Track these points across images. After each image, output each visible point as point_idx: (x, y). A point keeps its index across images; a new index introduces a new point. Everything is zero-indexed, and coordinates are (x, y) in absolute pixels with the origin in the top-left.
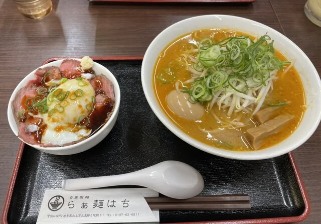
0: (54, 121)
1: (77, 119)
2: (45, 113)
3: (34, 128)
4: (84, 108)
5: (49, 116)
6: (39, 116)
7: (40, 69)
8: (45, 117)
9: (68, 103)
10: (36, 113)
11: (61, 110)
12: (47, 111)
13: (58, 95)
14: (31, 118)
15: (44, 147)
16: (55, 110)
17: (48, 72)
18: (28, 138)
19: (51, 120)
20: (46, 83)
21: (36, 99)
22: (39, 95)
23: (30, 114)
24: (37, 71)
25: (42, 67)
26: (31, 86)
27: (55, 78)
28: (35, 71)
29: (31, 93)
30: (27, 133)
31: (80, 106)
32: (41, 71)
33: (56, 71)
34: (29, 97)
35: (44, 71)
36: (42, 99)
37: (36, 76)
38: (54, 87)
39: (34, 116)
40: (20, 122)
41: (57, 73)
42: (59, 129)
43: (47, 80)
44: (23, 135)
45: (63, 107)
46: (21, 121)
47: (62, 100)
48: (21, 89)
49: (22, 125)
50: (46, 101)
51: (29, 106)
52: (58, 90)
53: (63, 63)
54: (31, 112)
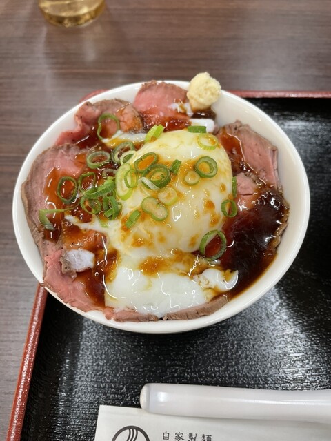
0: (138, 243)
1: (199, 241)
2: (111, 218)
3: (83, 259)
4: (218, 209)
5: (126, 229)
6: (96, 225)
7: (88, 104)
8: (113, 230)
9: (179, 193)
10: (87, 219)
11: (160, 213)
12: (118, 214)
13: (148, 171)
14: (74, 230)
15: (117, 320)
16: (143, 214)
17: (106, 113)
18: (70, 288)
19: (130, 239)
20: (105, 141)
21: (85, 182)
22: (90, 170)
23: (71, 219)
24: (82, 109)
25: (92, 100)
26: (68, 147)
27: (125, 127)
28: (76, 109)
29: (68, 165)
30: (67, 274)
31: (210, 205)
32: (89, 110)
33: (126, 111)
34: (64, 174)
35: (97, 111)
36: (100, 179)
37: (79, 122)
38: (128, 149)
39: (83, 226)
40: (44, 238)
41: (128, 116)
42: (151, 267)
43: (105, 133)
44: (57, 282)
45: (166, 207)
46: (46, 236)
47: (162, 185)
48: (44, 152)
49: (51, 247)
50: (114, 186)
51: (66, 196)
52: (145, 157)
53: (142, 90)
54: (73, 214)
